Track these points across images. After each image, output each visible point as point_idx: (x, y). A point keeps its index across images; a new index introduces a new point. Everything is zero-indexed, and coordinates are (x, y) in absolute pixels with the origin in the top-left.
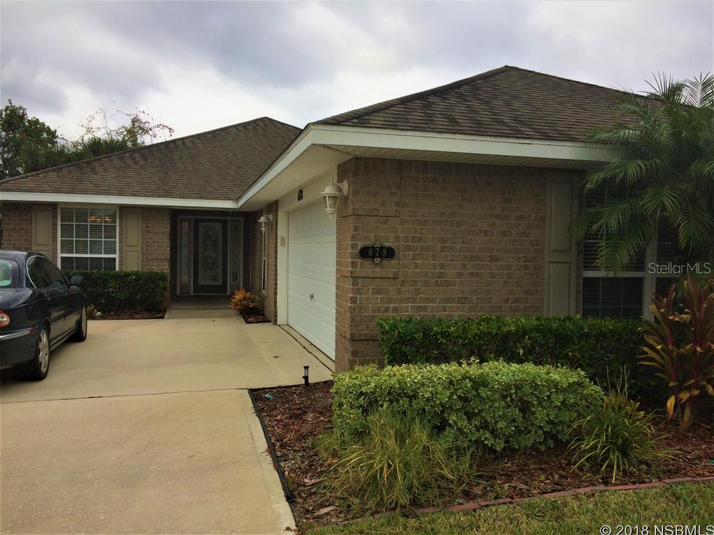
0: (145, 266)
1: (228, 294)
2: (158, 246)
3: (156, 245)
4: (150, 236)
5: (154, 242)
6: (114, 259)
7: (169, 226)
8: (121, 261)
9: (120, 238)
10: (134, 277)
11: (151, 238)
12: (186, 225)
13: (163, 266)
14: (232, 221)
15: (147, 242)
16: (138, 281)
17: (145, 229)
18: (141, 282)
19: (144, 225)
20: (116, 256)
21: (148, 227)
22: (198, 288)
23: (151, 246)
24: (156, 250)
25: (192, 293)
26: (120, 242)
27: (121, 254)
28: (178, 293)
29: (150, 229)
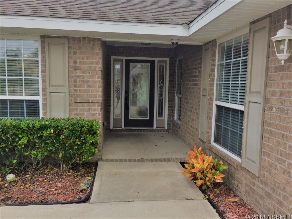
0: (73, 110)
1: (155, 127)
2: (89, 86)
3: (86, 85)
4: (78, 74)
5: (83, 81)
6: (37, 102)
7: (101, 61)
8: (44, 104)
9: (43, 76)
10: (52, 131)
11: (79, 77)
12: (118, 67)
13: (94, 110)
14: (159, 61)
15: (75, 81)
16: (59, 135)
17: (72, 64)
18: (62, 137)
19: (72, 61)
20: (39, 98)
21: (75, 62)
22: (128, 122)
23: (80, 86)
24: (85, 91)
25: (123, 127)
26: (44, 81)
27: (44, 95)
28: (111, 127)
29: (78, 65)
